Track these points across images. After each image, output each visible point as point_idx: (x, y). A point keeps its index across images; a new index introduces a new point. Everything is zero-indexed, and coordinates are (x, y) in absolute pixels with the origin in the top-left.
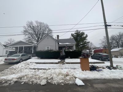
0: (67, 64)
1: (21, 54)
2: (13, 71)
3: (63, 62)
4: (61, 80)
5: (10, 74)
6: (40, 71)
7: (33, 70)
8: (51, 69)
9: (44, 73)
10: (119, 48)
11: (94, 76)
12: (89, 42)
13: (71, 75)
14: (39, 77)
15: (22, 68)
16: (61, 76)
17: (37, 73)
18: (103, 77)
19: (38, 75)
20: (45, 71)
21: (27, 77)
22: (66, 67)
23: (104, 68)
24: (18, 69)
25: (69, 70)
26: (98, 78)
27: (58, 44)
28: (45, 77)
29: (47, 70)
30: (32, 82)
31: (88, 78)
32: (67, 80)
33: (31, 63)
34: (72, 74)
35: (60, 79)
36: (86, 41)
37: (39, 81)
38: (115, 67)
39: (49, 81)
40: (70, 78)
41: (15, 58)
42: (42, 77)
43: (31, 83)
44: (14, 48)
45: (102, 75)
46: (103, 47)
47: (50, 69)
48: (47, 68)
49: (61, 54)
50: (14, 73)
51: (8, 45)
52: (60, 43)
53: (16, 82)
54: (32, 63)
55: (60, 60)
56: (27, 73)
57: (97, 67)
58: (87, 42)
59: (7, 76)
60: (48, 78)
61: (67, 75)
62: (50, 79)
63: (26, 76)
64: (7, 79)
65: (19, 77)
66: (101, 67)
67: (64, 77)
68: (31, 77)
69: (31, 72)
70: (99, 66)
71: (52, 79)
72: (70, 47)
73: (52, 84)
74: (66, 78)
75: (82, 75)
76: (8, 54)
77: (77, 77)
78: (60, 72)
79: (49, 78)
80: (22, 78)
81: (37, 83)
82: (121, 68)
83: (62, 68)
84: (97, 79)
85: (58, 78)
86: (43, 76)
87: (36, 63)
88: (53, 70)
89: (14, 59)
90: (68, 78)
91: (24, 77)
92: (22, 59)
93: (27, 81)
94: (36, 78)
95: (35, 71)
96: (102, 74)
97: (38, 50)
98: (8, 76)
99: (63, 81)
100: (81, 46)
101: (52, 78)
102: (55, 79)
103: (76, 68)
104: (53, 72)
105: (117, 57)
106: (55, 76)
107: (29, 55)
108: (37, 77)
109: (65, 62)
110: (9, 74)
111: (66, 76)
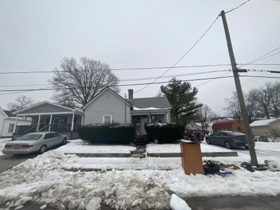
0: (151, 158)
1: (44, 134)
2: (23, 174)
3: (141, 153)
4: (136, 198)
5: (15, 183)
6: (88, 174)
7: (71, 173)
8: (113, 170)
9: (97, 180)
10: (269, 118)
11: (213, 188)
12: (201, 105)
13: (160, 186)
14: (83, 191)
15: (45, 166)
16: (135, 189)
17: (80, 180)
18: (235, 191)
19: (80, 186)
20: (99, 174)
21: (54, 192)
22: (149, 165)
23: (236, 168)
24: (34, 170)
25: (156, 171)
26: (224, 193)
27: (132, 109)
28: (97, 190)
29: (104, 172)
30: (67, 203)
31: (200, 195)
32: (151, 198)
33: (65, 154)
34: (162, 183)
35: (132, 196)
36: (193, 104)
37: (83, 203)
38: (262, 165)
39: (108, 202)
40: (158, 194)
41: (30, 142)
42: (90, 190)
43: (63, 206)
44: (29, 119)
45: (232, 185)
46: (232, 116)
47: (111, 170)
48: (104, 167)
49: (138, 134)
50: (24, 181)
51: (15, 110)
52: (135, 108)
53: (28, 203)
54: (69, 155)
55: (134, 149)
56: (54, 182)
57: (222, 164)
58: (196, 105)
59: (7, 189)
60: (104, 194)
61: (151, 186)
62: (109, 197)
63: (54, 188)
64: (7, 196)
65: (34, 190)
66: (229, 166)
67: (142, 189)
68: (65, 192)
69: (64, 177)
70: (225, 163)
71: (115, 196)
72: (159, 117)
73: (114, 209)
74: (148, 192)
75: (185, 184)
76: (14, 132)
77: (174, 190)
78: (133, 177)
79: (107, 194)
80: (43, 194)
81: (78, 206)
82: (275, 167)
83: (139, 168)
84: (222, 196)
85: (127, 194)
86: (94, 189)
87: (77, 154)
88: (118, 172)
89: (27, 146)
90: (152, 193)
91: (46, 190)
92: (45, 145)
93: (53, 200)
94: (75, 195)
95: (74, 176)
96: (232, 182)
97: (85, 125)
98: (11, 188)
99: (141, 202)
100: (183, 113)
101: (115, 194)
102: (121, 196)
103: (171, 167)
104: (118, 177)
105: (267, 141)
106: (121, 187)
107: (64, 136)
108: (80, 190)
109: (146, 153)
110: (12, 184)
111: (149, 189)
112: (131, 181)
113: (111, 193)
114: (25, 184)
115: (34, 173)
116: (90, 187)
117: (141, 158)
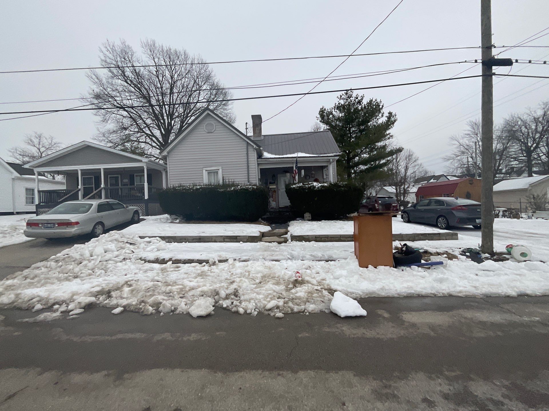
0: (299, 243)
1: (95, 203)
2: (71, 267)
3: (279, 235)
4: (272, 299)
5: (59, 280)
6: (185, 267)
7: (156, 266)
8: (231, 261)
9: (202, 275)
10: (530, 175)
11: (405, 285)
12: (400, 150)
13: (315, 282)
14: (181, 290)
15: (108, 256)
16: (270, 287)
17: (173, 276)
18: (445, 288)
19: (175, 283)
20: (206, 268)
21: (132, 291)
22: (295, 253)
23: (451, 257)
24: (89, 261)
25: (307, 263)
26: (424, 292)
27: (260, 156)
28: (205, 289)
29: (214, 264)
30: (157, 305)
31: (383, 294)
32: (299, 298)
33: (141, 237)
34: (319, 278)
35: (267, 297)
36: (384, 147)
37: (183, 305)
38: (502, 254)
39: (225, 304)
40: (310, 293)
42: (193, 289)
43: (151, 308)
45: (441, 281)
47: (226, 261)
48: (213, 257)
49: (273, 204)
50: (76, 277)
52: (266, 155)
53: (89, 307)
54: (147, 239)
55: (266, 228)
56: (129, 277)
57: (426, 252)
59: (49, 287)
60: (217, 293)
61: (297, 283)
62: (227, 297)
63: (130, 286)
64: (52, 296)
65: (98, 289)
66: (438, 254)
67: (282, 287)
68: (152, 290)
69: (146, 271)
70: (432, 250)
71: (236, 296)
72: (314, 172)
73: (237, 312)
74: (293, 291)
75: (358, 281)
77: (339, 288)
78: (266, 271)
79: (223, 294)
80: (113, 294)
81: (176, 309)
83: (276, 258)
84: (420, 296)
85: (258, 293)
86: (199, 287)
87: (163, 238)
88: (238, 264)
89: (68, 224)
90: (301, 292)
91: (118, 288)
92: (101, 223)
93: (134, 301)
94: (169, 294)
95: (162, 270)
96: (441, 276)
97: (170, 186)
98: (54, 287)
99: (281, 303)
101: (236, 294)
102: (247, 297)
103: (335, 257)
104: (239, 271)
105: (517, 216)
106: (246, 284)
107: (133, 208)
108: (175, 288)
109: (288, 236)
110: (56, 281)
111: (295, 286)
112: (263, 277)
113: (228, 292)
114: (78, 280)
115: (91, 265)
116: (192, 284)
117: (280, 243)
